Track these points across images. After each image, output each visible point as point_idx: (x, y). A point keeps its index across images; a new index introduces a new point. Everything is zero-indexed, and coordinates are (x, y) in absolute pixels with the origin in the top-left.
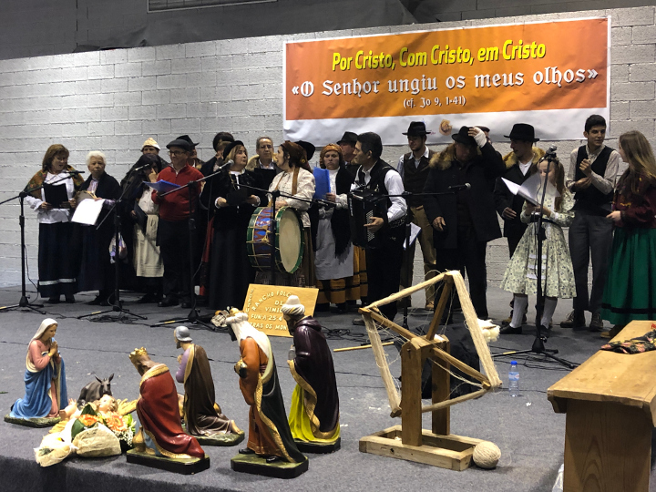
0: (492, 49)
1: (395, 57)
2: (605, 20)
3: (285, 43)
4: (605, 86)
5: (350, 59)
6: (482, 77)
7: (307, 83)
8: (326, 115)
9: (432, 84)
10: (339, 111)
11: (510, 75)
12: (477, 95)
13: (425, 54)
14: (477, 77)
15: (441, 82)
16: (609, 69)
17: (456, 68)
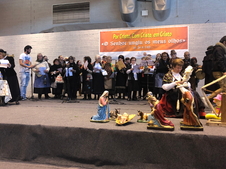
0: (158, 34)
1: (131, 36)
2: (187, 27)
3: (99, 32)
4: (187, 44)
5: (118, 36)
6: (155, 41)
7: (106, 42)
8: (111, 51)
9: (141, 43)
10: (115, 50)
11: (162, 41)
12: (153, 46)
13: (139, 35)
14: (153, 41)
15: (144, 42)
16: (188, 39)
17: (148, 38)
